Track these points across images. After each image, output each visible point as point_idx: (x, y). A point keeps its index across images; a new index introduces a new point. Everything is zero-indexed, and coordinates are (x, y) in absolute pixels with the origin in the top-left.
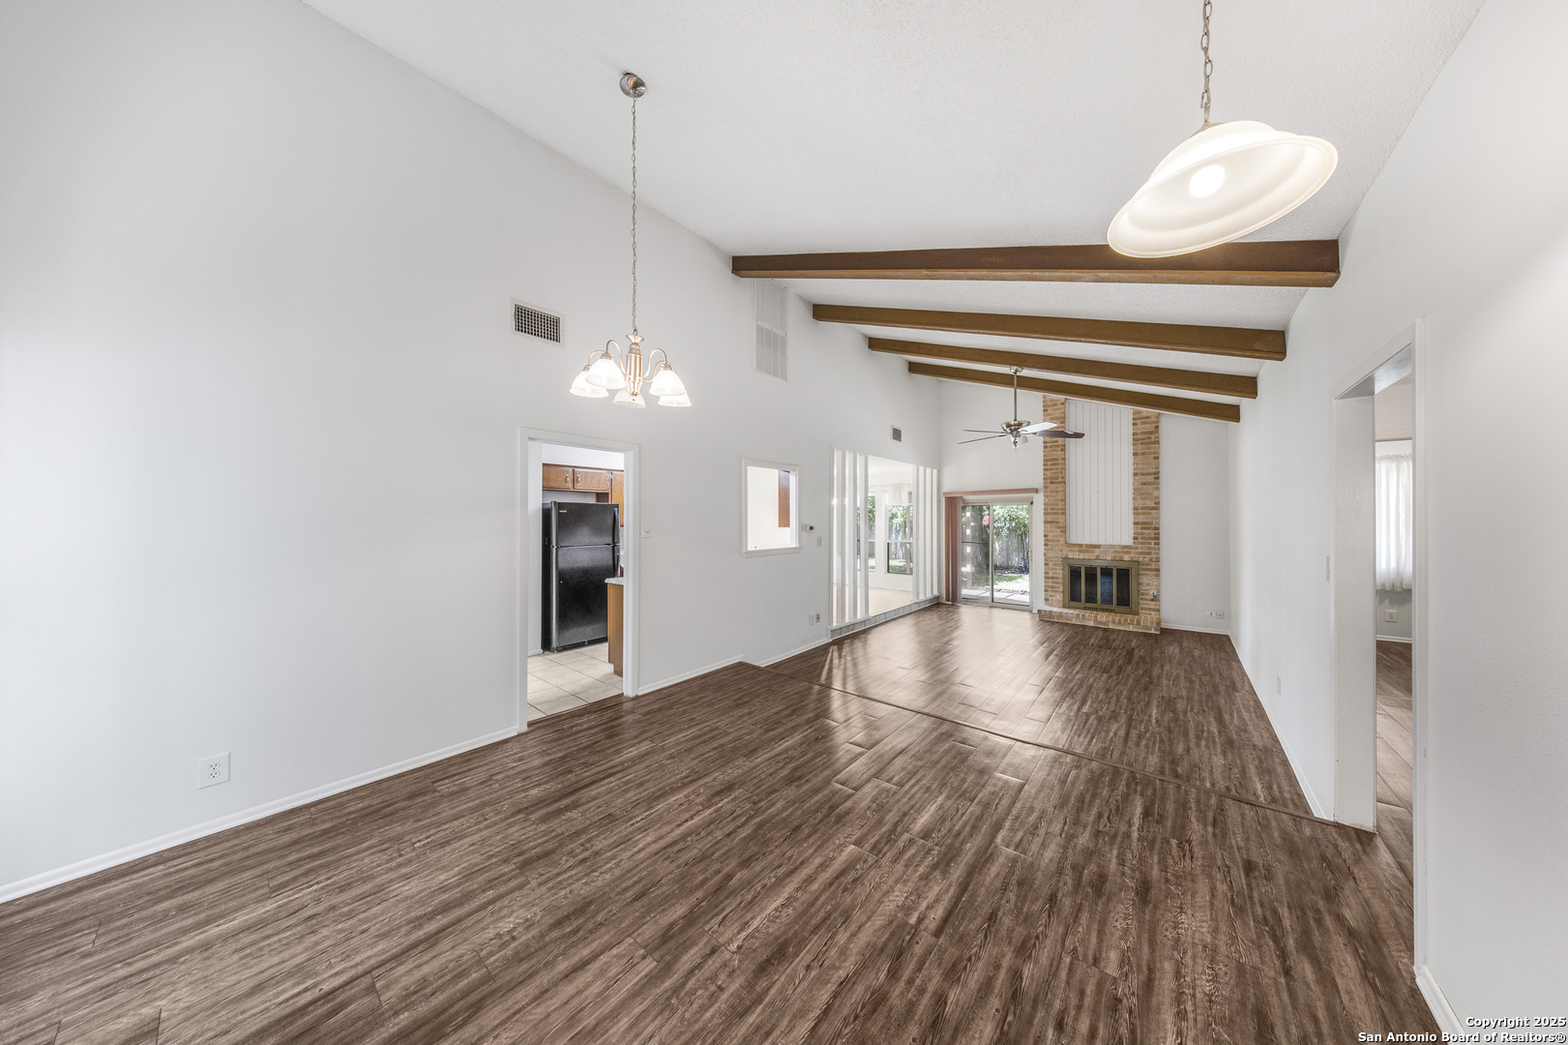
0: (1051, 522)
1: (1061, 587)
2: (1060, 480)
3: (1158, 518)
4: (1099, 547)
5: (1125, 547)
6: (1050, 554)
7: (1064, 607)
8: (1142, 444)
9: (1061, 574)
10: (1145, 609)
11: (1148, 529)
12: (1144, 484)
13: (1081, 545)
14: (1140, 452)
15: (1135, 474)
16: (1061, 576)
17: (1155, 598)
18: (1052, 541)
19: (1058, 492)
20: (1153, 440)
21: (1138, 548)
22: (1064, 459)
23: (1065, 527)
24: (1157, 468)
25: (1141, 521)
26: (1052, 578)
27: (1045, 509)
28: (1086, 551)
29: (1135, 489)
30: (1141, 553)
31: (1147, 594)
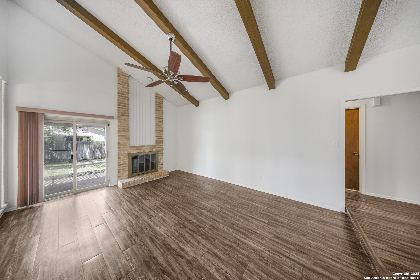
0: (122, 136)
1: (127, 168)
2: (127, 114)
3: (163, 135)
4: (144, 146)
5: (153, 146)
6: (122, 152)
7: (129, 177)
8: (159, 106)
9: (126, 161)
10: (159, 168)
11: (160, 139)
12: (159, 122)
13: (137, 146)
14: (158, 109)
15: (156, 118)
16: (127, 163)
17: (162, 164)
18: (123, 145)
19: (126, 120)
20: (161, 106)
21: (157, 146)
22: (129, 104)
23: (129, 138)
24: (163, 117)
25: (158, 135)
26: (123, 164)
27: (118, 129)
28: (139, 149)
29: (157, 123)
30: (158, 148)
31: (160, 163)
